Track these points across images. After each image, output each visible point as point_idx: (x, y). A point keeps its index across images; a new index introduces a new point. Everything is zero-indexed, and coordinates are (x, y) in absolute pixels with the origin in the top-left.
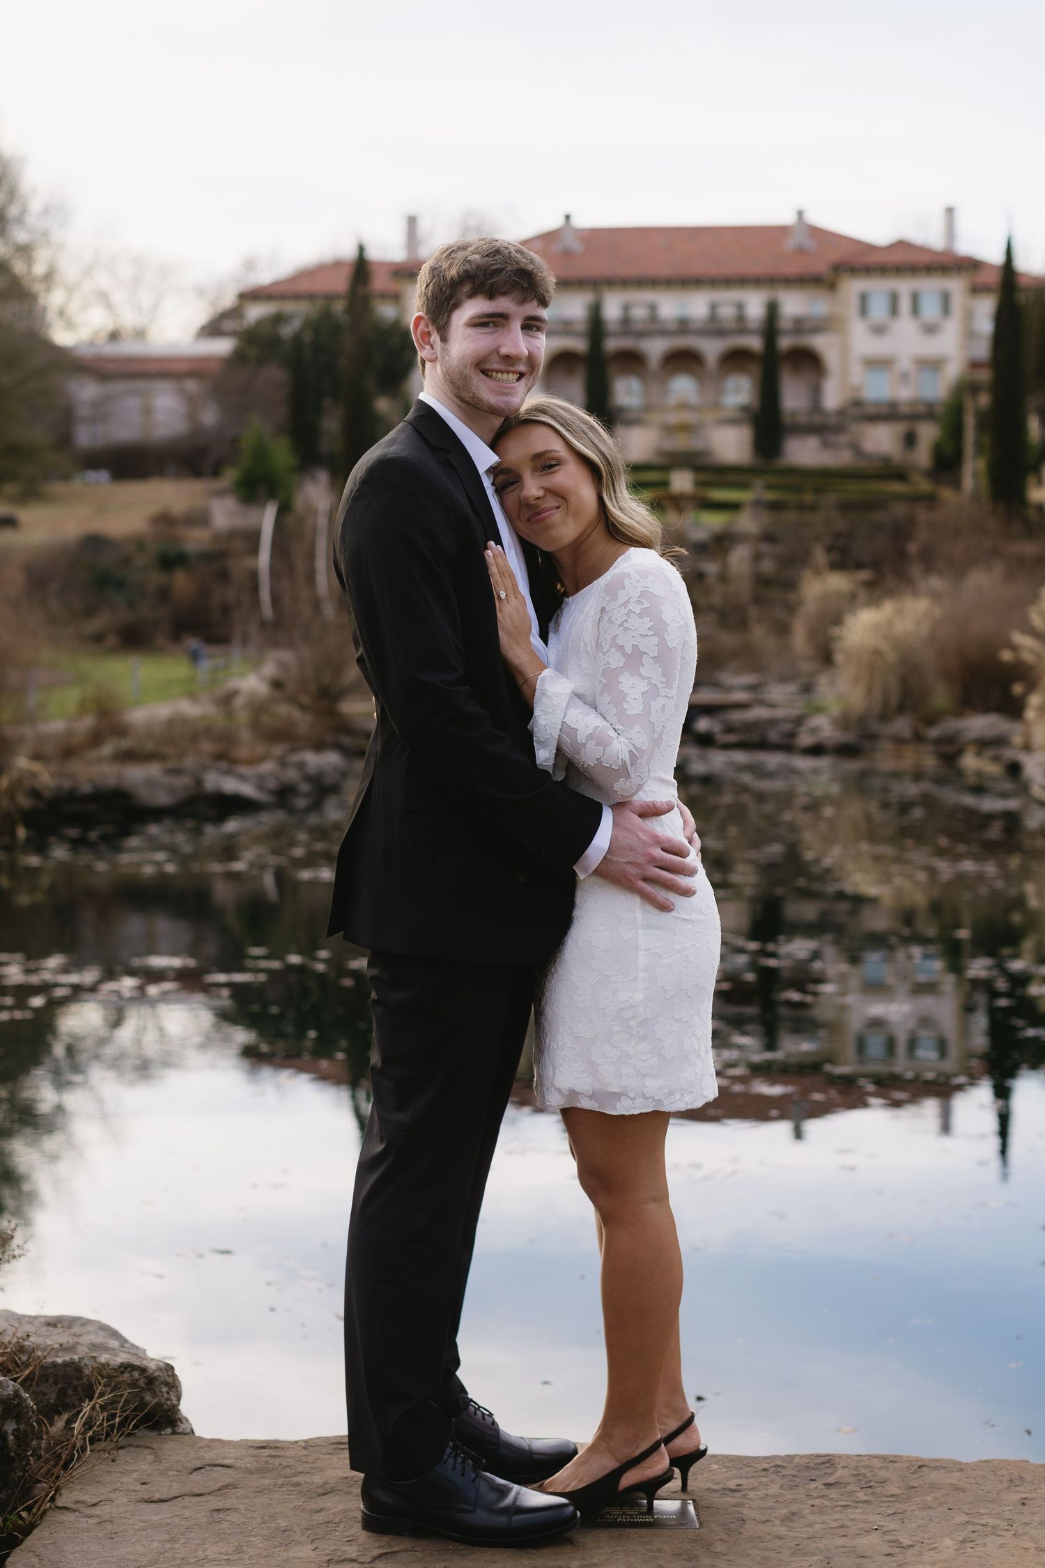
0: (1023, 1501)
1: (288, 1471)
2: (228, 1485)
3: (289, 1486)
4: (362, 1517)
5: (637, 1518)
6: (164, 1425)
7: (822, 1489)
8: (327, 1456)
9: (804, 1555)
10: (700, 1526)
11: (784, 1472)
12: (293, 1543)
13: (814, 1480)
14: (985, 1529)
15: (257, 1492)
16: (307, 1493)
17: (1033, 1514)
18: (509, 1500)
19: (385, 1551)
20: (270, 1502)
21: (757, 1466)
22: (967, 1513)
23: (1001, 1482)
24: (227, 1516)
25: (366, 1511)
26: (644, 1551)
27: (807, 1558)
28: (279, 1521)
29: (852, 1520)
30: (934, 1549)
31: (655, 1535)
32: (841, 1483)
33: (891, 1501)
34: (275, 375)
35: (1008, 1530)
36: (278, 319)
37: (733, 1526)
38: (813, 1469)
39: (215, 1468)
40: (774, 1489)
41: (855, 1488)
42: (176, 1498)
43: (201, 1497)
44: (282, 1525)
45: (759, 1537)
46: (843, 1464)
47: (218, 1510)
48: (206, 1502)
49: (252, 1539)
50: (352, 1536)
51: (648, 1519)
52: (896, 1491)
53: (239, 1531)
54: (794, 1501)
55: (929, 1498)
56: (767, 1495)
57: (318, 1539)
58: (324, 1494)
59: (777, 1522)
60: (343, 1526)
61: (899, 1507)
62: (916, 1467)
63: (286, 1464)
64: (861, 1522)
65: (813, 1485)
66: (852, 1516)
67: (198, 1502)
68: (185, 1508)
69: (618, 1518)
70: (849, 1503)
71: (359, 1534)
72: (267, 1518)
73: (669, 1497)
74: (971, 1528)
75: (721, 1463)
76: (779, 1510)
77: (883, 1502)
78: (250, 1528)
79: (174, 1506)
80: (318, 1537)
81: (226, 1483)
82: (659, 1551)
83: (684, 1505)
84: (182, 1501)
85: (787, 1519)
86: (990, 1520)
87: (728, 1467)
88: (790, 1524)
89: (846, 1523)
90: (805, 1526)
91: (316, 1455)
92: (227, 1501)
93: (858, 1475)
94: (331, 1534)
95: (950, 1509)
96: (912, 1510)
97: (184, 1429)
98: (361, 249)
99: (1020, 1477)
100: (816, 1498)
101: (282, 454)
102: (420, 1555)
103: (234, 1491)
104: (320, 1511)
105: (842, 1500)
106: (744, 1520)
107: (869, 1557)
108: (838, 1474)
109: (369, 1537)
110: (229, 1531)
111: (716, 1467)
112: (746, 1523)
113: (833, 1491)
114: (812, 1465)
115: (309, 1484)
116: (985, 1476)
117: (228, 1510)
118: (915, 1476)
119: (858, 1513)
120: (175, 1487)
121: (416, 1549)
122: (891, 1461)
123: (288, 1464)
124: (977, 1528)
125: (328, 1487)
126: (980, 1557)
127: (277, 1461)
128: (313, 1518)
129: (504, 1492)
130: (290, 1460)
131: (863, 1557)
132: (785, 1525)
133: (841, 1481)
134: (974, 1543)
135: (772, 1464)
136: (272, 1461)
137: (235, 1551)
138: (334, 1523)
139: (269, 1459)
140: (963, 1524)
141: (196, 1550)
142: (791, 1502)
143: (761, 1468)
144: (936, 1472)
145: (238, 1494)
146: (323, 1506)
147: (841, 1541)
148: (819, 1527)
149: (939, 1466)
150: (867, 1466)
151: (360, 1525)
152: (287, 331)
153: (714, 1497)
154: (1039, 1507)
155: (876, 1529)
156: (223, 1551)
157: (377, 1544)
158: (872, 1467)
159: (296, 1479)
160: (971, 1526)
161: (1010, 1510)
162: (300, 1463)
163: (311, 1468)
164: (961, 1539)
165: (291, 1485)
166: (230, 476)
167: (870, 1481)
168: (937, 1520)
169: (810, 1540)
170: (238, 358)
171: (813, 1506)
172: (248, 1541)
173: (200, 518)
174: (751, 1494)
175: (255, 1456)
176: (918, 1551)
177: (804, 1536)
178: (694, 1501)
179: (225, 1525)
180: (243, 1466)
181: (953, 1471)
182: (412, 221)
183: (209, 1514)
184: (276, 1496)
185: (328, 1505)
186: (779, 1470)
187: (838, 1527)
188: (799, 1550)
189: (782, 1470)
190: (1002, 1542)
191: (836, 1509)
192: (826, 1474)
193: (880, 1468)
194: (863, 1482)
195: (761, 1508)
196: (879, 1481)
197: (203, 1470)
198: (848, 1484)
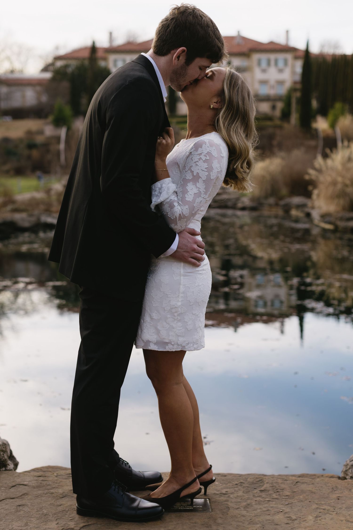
0: (338, 498)
1: (49, 487)
2: (25, 494)
3: (49, 494)
4: (77, 509)
5: (186, 507)
6: (2, 467)
7: (259, 493)
8: (65, 480)
9: (254, 524)
10: (212, 511)
11: (244, 485)
12: (49, 521)
13: (256, 489)
14: (325, 511)
15: (36, 497)
16: (56, 497)
17: (343, 504)
18: (136, 504)
19: (85, 524)
20: (41, 502)
21: (233, 482)
22: (317, 504)
23: (329, 489)
24: (23, 508)
25: (78, 507)
26: (189, 523)
27: (255, 526)
28: (44, 510)
29: (272, 507)
30: (305, 520)
31: (194, 515)
32: (267, 490)
33: (287, 498)
34: (65, 85)
35: (334, 511)
36: (66, 66)
37: (225, 511)
38: (255, 483)
39: (20, 486)
40: (240, 493)
41: (272, 492)
42: (3, 500)
43: (14, 499)
44: (45, 512)
45: (235, 516)
46: (266, 481)
47: (20, 506)
48: (15, 501)
49: (32, 519)
50: (73, 517)
51: (191, 508)
52: (288, 494)
53: (27, 515)
54: (248, 499)
55: (301, 497)
56: (238, 496)
57: (59, 519)
58: (63, 497)
59: (242, 509)
60: (69, 513)
61: (290, 501)
62: (295, 483)
63: (49, 484)
64: (275, 508)
65: (255, 491)
66: (271, 506)
67: (12, 502)
68: (7, 504)
69: (179, 507)
70: (270, 499)
71: (75, 516)
72: (39, 509)
73: (199, 498)
74: (319, 511)
75: (219, 481)
76: (242, 503)
77: (283, 499)
78: (32, 514)
79: (2, 503)
80: (59, 518)
81: (24, 493)
82: (196, 523)
83: (206, 501)
84: (6, 501)
85: (246, 507)
86: (326, 507)
87: (222, 483)
88: (247, 509)
89: (269, 509)
90: (254, 510)
91: (61, 480)
92: (24, 501)
93: (273, 486)
94: (64, 516)
95: (310, 502)
96: (295, 502)
97: (10, 468)
98: (94, 43)
99: (336, 487)
100: (257, 497)
101: (68, 111)
102: (100, 526)
103: (27, 496)
104: (60, 506)
105: (267, 498)
106: (229, 508)
107: (280, 525)
108: (265, 486)
109: (80, 518)
110: (23, 515)
111: (217, 483)
112: (230, 509)
113: (264, 493)
114: (255, 482)
115: (57, 493)
116: (322, 487)
117: (24, 505)
118: (295, 487)
119: (274, 504)
120: (4, 495)
121: (98, 523)
122: (285, 480)
123: (50, 484)
124: (321, 511)
125: (64, 494)
126: (324, 525)
127: (45, 483)
128: (58, 509)
129: (134, 500)
130: (50, 482)
131: (277, 524)
132: (245, 510)
133: (266, 489)
134: (321, 518)
135: (239, 482)
136: (43, 482)
137: (25, 525)
138: (66, 511)
139: (42, 481)
140: (316, 509)
141: (9, 525)
142: (247, 499)
143: (235, 483)
144: (303, 485)
145: (28, 498)
146: (62, 503)
147: (268, 517)
148: (259, 510)
149: (304, 482)
150: (276, 483)
151: (75, 512)
152: (70, 70)
153: (217, 497)
154: (344, 500)
155: (281, 511)
156: (20, 525)
157: (82, 521)
158: (278, 483)
159: (52, 491)
160: (319, 510)
161: (333, 502)
162: (54, 483)
163: (58, 486)
164: (315, 516)
165: (50, 493)
166: (51, 118)
167: (278, 489)
168: (305, 507)
169: (256, 517)
170: (53, 79)
171: (256, 501)
172: (31, 520)
173: (41, 132)
174: (232, 496)
175: (37, 480)
176: (299, 522)
177: (253, 515)
178: (209, 499)
179: (22, 512)
180: (32, 485)
181: (309, 484)
182: (111, 34)
183: (16, 508)
184: (43, 499)
185: (64, 503)
186: (242, 484)
187: (266, 511)
188: (252, 522)
189: (243, 484)
190: (332, 517)
191: (265, 502)
192: (260, 486)
193: (282, 483)
194: (275, 489)
195: (235, 502)
196: (281, 489)
197: (15, 487)
198: (269, 490)
